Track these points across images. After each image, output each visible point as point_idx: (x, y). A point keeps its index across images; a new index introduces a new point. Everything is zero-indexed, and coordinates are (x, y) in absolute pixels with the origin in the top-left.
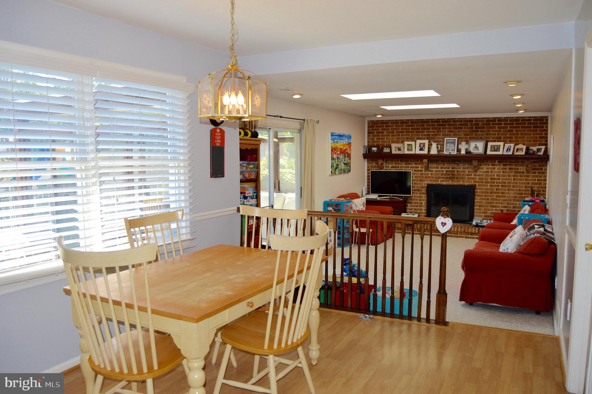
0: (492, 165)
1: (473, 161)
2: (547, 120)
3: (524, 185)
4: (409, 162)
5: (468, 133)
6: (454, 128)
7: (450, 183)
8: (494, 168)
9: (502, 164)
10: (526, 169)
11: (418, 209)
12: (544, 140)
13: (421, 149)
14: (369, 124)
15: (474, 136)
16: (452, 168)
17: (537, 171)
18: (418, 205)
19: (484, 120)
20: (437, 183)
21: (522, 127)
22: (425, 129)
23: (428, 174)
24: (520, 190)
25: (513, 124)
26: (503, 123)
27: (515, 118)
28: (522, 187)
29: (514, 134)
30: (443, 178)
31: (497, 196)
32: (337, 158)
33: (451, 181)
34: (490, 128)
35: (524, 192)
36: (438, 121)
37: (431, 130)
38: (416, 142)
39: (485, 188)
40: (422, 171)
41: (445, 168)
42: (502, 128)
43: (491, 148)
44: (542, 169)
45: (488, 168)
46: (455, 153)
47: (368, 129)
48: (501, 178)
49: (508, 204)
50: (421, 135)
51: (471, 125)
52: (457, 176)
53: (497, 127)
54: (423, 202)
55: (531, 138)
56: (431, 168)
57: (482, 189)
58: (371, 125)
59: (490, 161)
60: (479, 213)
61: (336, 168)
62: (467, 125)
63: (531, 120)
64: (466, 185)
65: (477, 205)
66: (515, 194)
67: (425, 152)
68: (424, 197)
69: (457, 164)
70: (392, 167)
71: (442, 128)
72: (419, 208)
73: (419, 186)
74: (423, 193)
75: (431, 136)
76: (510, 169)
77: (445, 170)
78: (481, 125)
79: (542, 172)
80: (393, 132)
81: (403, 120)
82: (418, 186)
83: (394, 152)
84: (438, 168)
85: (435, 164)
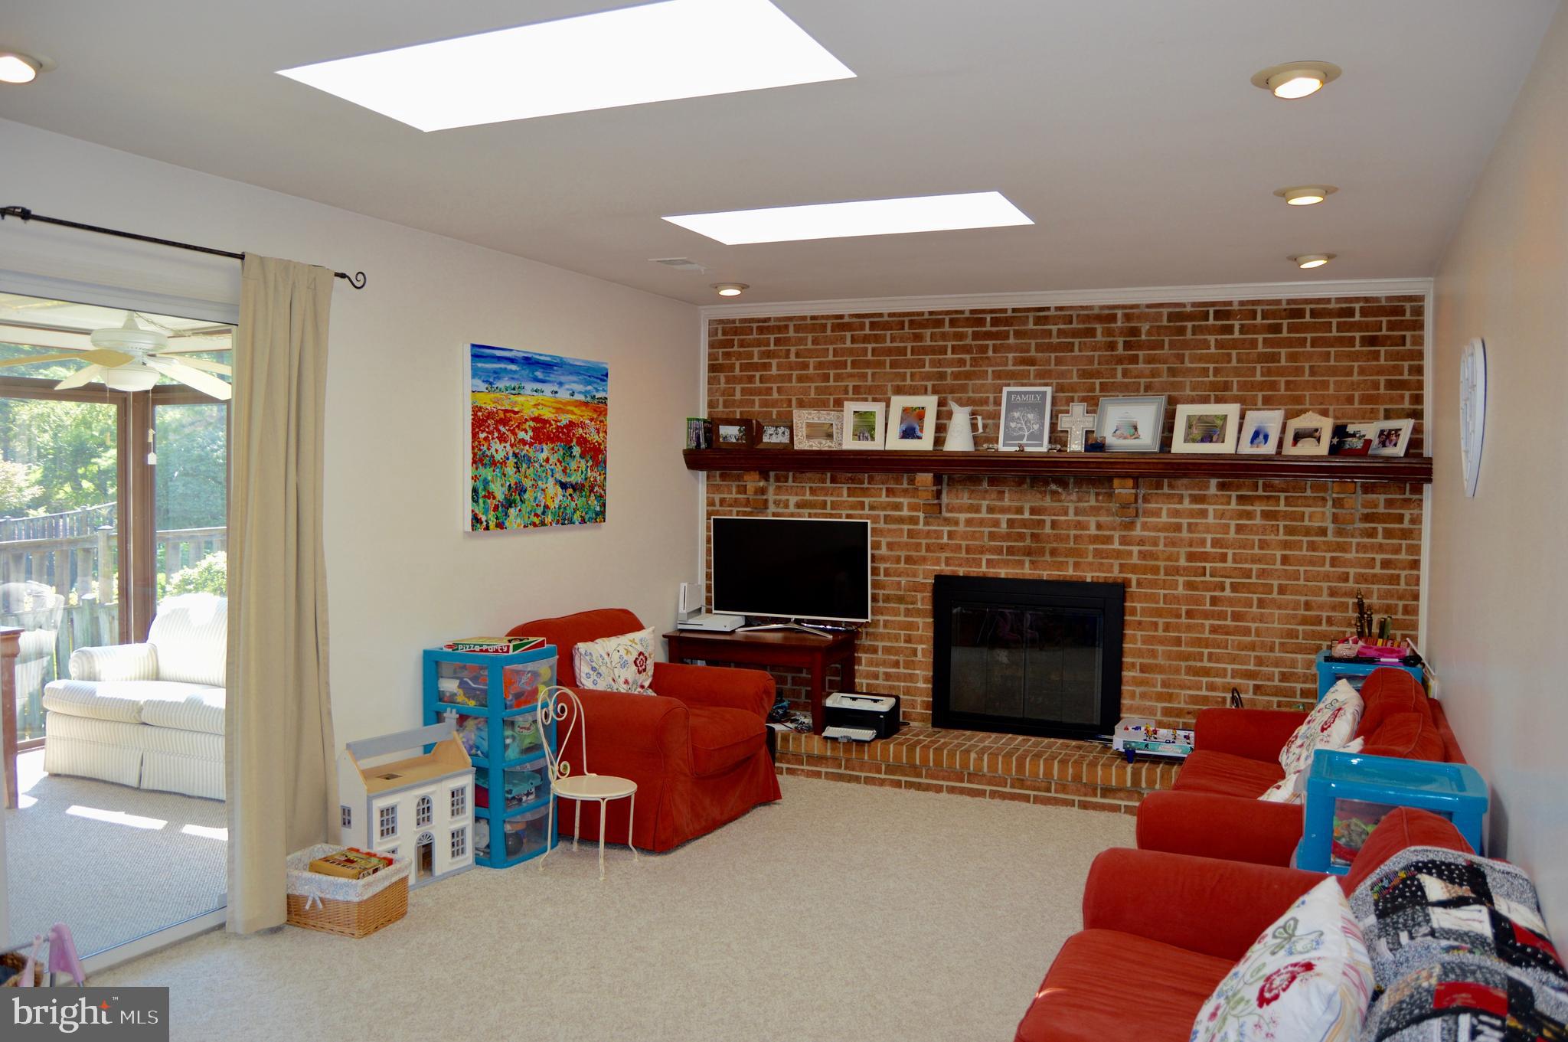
0: (1195, 499)
1: (1116, 482)
2: (1419, 311)
3: (1325, 585)
4: (866, 485)
5: (1096, 366)
6: (1039, 348)
7: (1026, 571)
8: (1203, 514)
9: (1234, 494)
10: (1335, 519)
11: (898, 677)
12: (1407, 394)
13: (908, 433)
14: (713, 333)
15: (1119, 378)
16: (1033, 511)
17: (1380, 527)
18: (901, 658)
19: (1160, 314)
20: (974, 571)
21: (1315, 343)
22: (926, 351)
23: (938, 535)
24: (1308, 606)
25: (1277, 329)
26: (1237, 324)
27: (1284, 306)
28: (1318, 592)
29: (1281, 372)
30: (998, 551)
31: (1214, 630)
32: (512, 461)
33: (1027, 565)
34: (1186, 345)
35: (1325, 614)
36: (976, 318)
37: (949, 355)
38: (888, 406)
39: (1165, 595)
40: (914, 520)
41: (1003, 511)
42: (1235, 344)
43: (1190, 426)
44: (1400, 518)
45: (1176, 513)
46: (1044, 448)
47: (710, 355)
48: (1230, 552)
49: (1260, 661)
50: (912, 375)
51: (1109, 332)
52: (1055, 545)
53: (1213, 344)
54: (920, 647)
55: (1354, 386)
56: (950, 511)
57: (1153, 598)
58: (720, 337)
59: (1185, 481)
60: (1143, 696)
61: (509, 504)
62: (1091, 333)
63: (1350, 312)
64: (1089, 580)
65: (1133, 665)
66: (1288, 619)
67: (925, 443)
68: (924, 627)
69: (1054, 493)
70: (798, 505)
71: (991, 348)
72: (902, 670)
73: (903, 580)
74: (918, 613)
75: (949, 381)
76: (1266, 515)
77: (1004, 518)
78: (1149, 333)
79: (1402, 530)
80: (805, 366)
81: (841, 317)
82: (899, 583)
83: (802, 444)
84: (978, 510)
85: (966, 495)
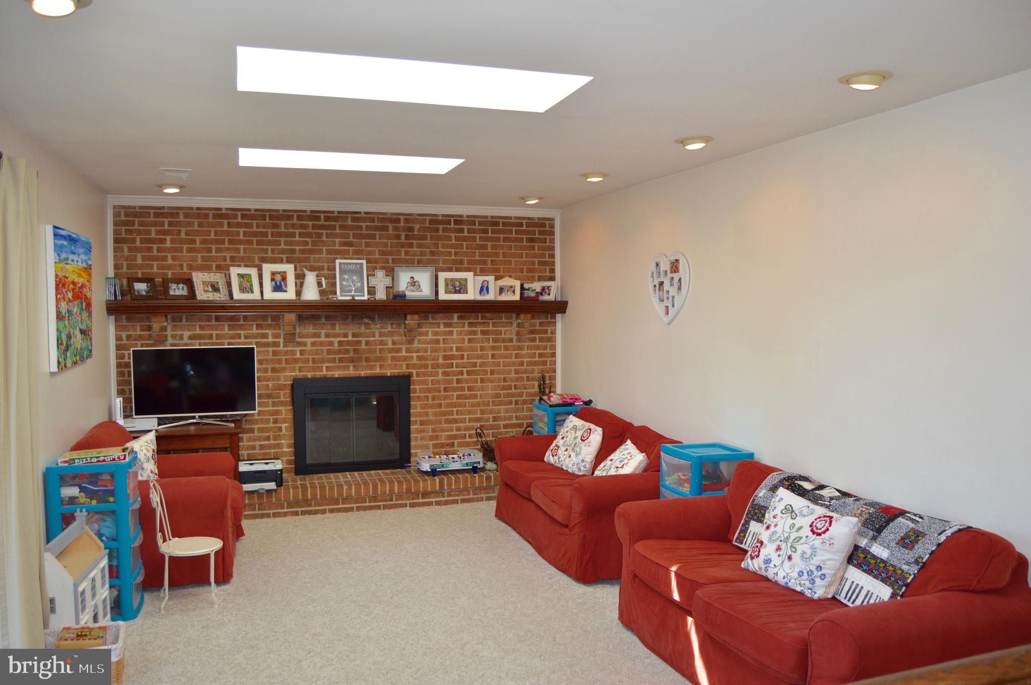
0: (446, 325)
1: (409, 317)
2: (552, 226)
3: (513, 368)
4: (241, 323)
5: (389, 248)
6: (355, 236)
7: (351, 372)
8: (451, 333)
9: (466, 322)
10: (518, 333)
11: (270, 447)
12: (548, 268)
13: (278, 288)
14: (116, 215)
15: (403, 256)
16: (354, 335)
17: (537, 336)
18: (271, 434)
19: (425, 220)
20: (318, 374)
21: (505, 240)
22: (280, 235)
23: (293, 353)
24: (505, 380)
25: (486, 232)
26: (466, 228)
27: (489, 219)
28: (509, 372)
29: (489, 255)
30: (333, 360)
31: (459, 397)
32: (67, 315)
33: (351, 368)
34: (439, 238)
35: (513, 384)
36: (314, 216)
37: (297, 238)
38: (260, 269)
39: (432, 380)
40: (276, 344)
41: (335, 336)
42: (465, 239)
43: (447, 285)
44: (546, 332)
45: (436, 334)
46: (366, 297)
47: (114, 231)
48: (465, 354)
49: (483, 412)
50: (273, 251)
51: (396, 229)
52: (368, 355)
53: (453, 238)
54: (284, 426)
55: (523, 263)
56: (301, 337)
57: (425, 382)
58: (123, 218)
59: (441, 315)
60: (422, 439)
61: (67, 350)
62: (386, 228)
63: (521, 225)
64: (389, 375)
65: (416, 422)
66: (496, 388)
68: (286, 412)
69: (366, 324)
70: (190, 338)
71: (324, 235)
72: (272, 442)
73: (270, 384)
74: (282, 404)
75: (297, 255)
76: (483, 332)
77: (336, 340)
78: (419, 230)
79: (547, 337)
80: (193, 242)
81: (220, 209)
82: (267, 385)
83: (202, 295)
84: (319, 336)
85: (311, 327)
